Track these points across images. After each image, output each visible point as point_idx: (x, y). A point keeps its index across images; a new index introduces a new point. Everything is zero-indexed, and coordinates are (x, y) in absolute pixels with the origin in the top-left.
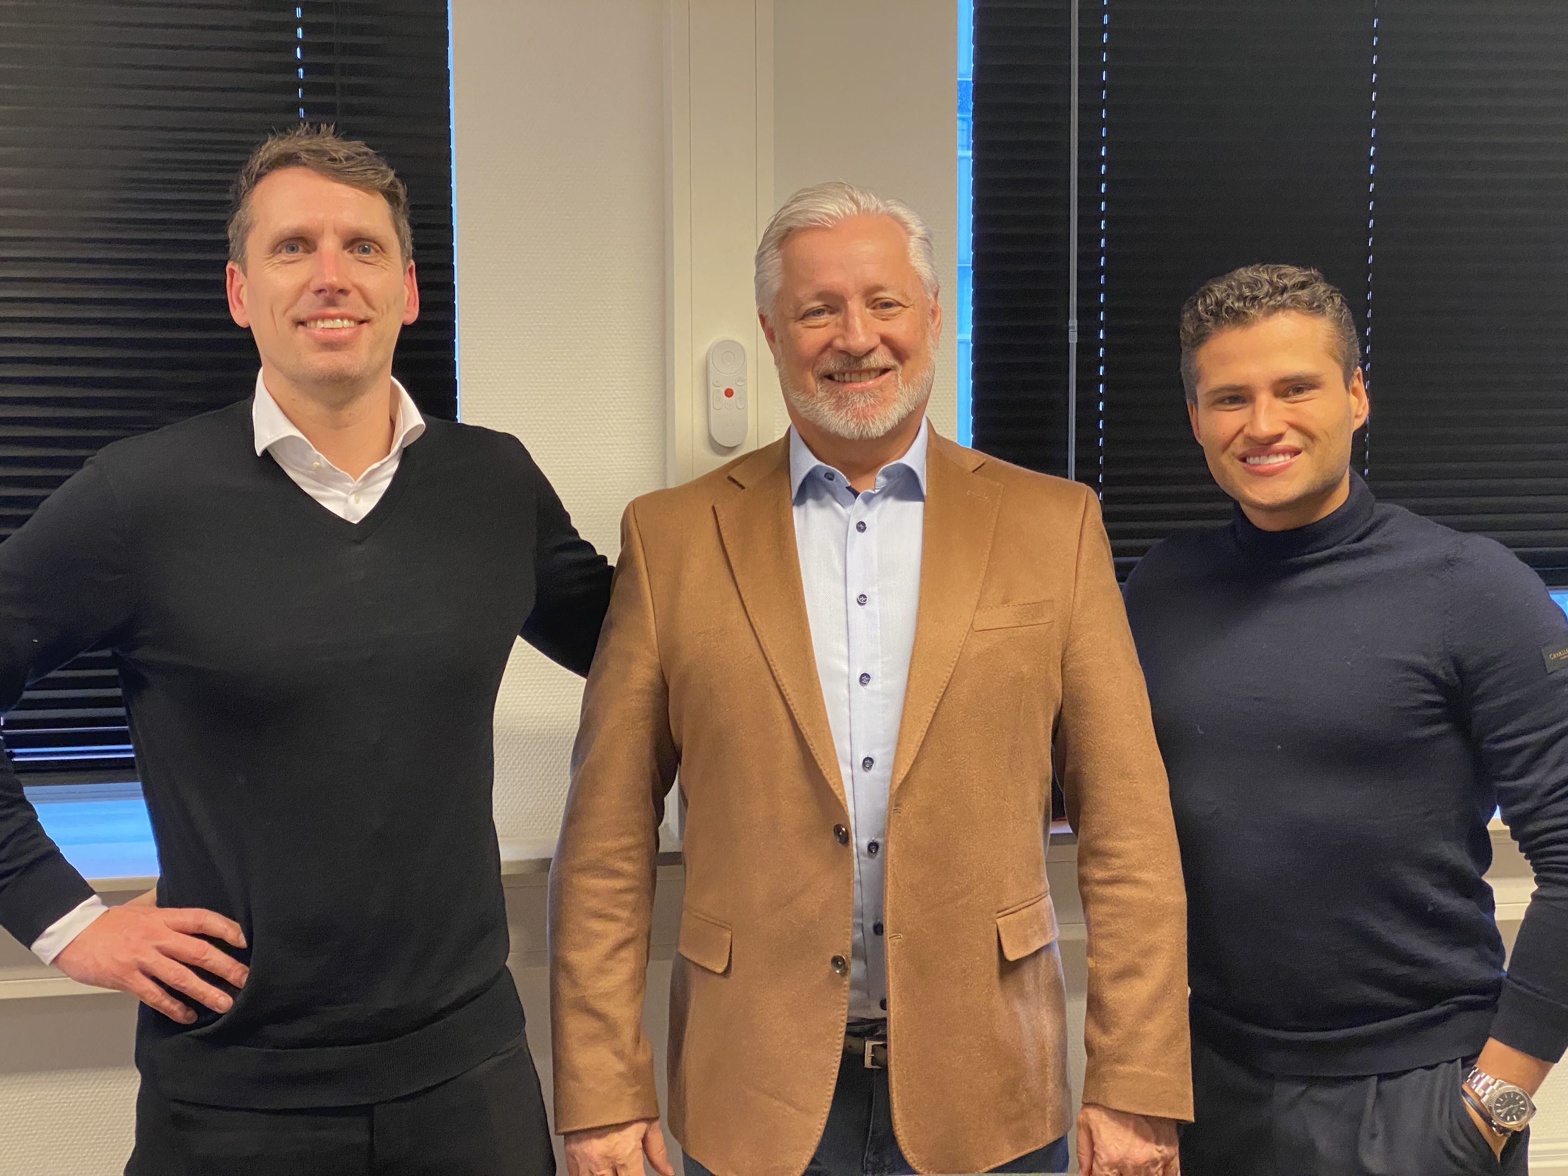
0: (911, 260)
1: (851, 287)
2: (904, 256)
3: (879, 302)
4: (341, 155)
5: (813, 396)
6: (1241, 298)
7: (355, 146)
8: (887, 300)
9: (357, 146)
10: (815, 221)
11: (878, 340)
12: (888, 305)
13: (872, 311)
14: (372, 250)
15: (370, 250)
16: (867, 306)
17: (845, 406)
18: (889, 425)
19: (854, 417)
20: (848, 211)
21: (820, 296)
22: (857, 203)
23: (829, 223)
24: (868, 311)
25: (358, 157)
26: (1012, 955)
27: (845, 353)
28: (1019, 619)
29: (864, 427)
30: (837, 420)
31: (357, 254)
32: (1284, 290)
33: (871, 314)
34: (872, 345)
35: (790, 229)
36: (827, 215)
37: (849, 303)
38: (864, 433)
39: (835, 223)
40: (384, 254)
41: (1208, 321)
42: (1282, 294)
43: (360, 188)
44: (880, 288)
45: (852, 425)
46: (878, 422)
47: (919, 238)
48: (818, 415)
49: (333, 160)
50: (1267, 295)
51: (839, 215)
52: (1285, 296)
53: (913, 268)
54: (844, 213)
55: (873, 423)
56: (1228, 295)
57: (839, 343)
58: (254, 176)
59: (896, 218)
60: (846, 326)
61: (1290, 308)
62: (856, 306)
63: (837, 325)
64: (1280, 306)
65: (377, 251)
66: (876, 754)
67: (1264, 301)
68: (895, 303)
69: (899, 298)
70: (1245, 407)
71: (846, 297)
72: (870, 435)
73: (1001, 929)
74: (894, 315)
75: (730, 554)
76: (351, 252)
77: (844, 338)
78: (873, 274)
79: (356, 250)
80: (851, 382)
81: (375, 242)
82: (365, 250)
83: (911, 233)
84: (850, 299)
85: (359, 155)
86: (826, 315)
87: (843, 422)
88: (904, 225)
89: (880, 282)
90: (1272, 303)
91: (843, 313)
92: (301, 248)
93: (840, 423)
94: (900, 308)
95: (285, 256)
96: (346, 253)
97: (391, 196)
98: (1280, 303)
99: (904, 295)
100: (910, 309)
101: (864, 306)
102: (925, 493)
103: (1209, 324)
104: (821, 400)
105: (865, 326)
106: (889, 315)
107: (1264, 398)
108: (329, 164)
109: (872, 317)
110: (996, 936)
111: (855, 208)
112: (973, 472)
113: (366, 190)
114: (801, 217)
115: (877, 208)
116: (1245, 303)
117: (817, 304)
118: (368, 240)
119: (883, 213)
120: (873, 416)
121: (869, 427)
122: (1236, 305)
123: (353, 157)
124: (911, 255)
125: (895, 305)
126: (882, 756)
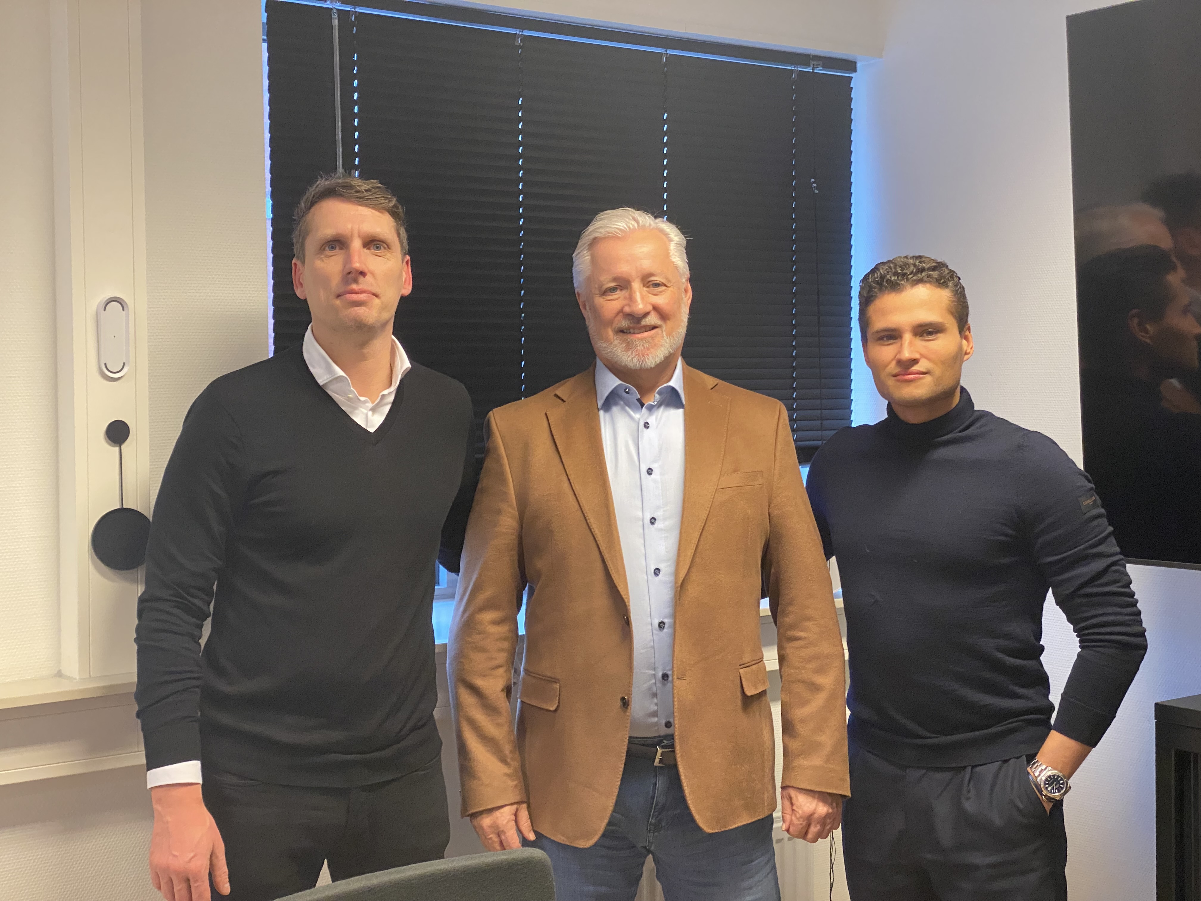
0: (672, 257)
1: (634, 273)
2: (667, 255)
3: (651, 283)
4: (363, 189)
5: (611, 343)
6: (896, 274)
7: (372, 183)
8: (656, 282)
9: (375, 183)
10: (612, 233)
11: (651, 308)
12: (657, 285)
13: (647, 289)
14: (382, 247)
15: (380, 247)
16: (644, 286)
17: (631, 348)
18: (658, 360)
19: (636, 355)
20: (631, 226)
21: (615, 279)
22: (638, 223)
23: (619, 234)
24: (645, 289)
25: (373, 190)
26: (749, 693)
27: (630, 316)
28: (744, 481)
29: (643, 361)
30: (626, 357)
31: (373, 251)
32: (923, 270)
33: (647, 291)
34: (647, 310)
35: (595, 238)
36: (618, 229)
37: (633, 284)
38: (643, 365)
39: (623, 234)
40: (390, 250)
41: (875, 288)
42: (922, 272)
43: (373, 208)
44: (651, 275)
45: (635, 360)
46: (651, 358)
47: (676, 243)
48: (614, 355)
49: (358, 191)
50: (912, 273)
51: (626, 229)
52: (924, 274)
53: (673, 262)
54: (629, 227)
55: (648, 359)
56: (888, 272)
57: (627, 309)
58: (309, 203)
59: (662, 231)
60: (631, 299)
61: (926, 282)
62: (636, 285)
63: (625, 298)
64: (919, 280)
65: (385, 248)
66: (661, 566)
67: (910, 276)
68: (662, 284)
69: (664, 281)
70: (896, 343)
71: (631, 280)
72: (646, 366)
73: (742, 676)
74: (661, 292)
75: (558, 444)
76: (369, 249)
77: (629, 305)
78: (647, 265)
79: (372, 248)
80: (634, 333)
81: (384, 243)
82: (377, 248)
83: (671, 240)
84: (634, 281)
85: (373, 188)
86: (618, 292)
87: (630, 359)
88: (666, 235)
89: (653, 270)
90: (915, 278)
91: (629, 290)
92: (337, 247)
93: (628, 360)
94: (664, 288)
95: (328, 252)
96: (365, 250)
97: (394, 213)
98: (919, 278)
99: (667, 279)
100: (671, 289)
101: (642, 285)
102: (684, 403)
103: (876, 290)
104: (616, 346)
105: (642, 298)
106: (658, 292)
107: (907, 337)
108: (355, 194)
109: (647, 293)
110: (739, 680)
111: (636, 225)
112: (712, 389)
113: (378, 210)
114: (602, 231)
115: (650, 225)
116: (898, 278)
117: (612, 284)
118: (378, 241)
119: (653, 228)
120: (648, 355)
121: (645, 361)
122: (893, 278)
123: (370, 190)
124: (671, 254)
125: (662, 286)
126: (667, 568)
